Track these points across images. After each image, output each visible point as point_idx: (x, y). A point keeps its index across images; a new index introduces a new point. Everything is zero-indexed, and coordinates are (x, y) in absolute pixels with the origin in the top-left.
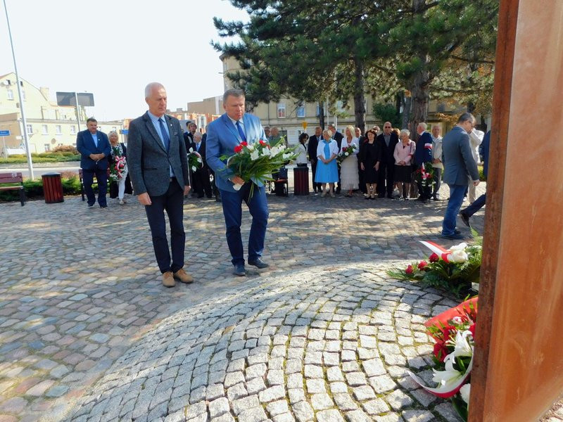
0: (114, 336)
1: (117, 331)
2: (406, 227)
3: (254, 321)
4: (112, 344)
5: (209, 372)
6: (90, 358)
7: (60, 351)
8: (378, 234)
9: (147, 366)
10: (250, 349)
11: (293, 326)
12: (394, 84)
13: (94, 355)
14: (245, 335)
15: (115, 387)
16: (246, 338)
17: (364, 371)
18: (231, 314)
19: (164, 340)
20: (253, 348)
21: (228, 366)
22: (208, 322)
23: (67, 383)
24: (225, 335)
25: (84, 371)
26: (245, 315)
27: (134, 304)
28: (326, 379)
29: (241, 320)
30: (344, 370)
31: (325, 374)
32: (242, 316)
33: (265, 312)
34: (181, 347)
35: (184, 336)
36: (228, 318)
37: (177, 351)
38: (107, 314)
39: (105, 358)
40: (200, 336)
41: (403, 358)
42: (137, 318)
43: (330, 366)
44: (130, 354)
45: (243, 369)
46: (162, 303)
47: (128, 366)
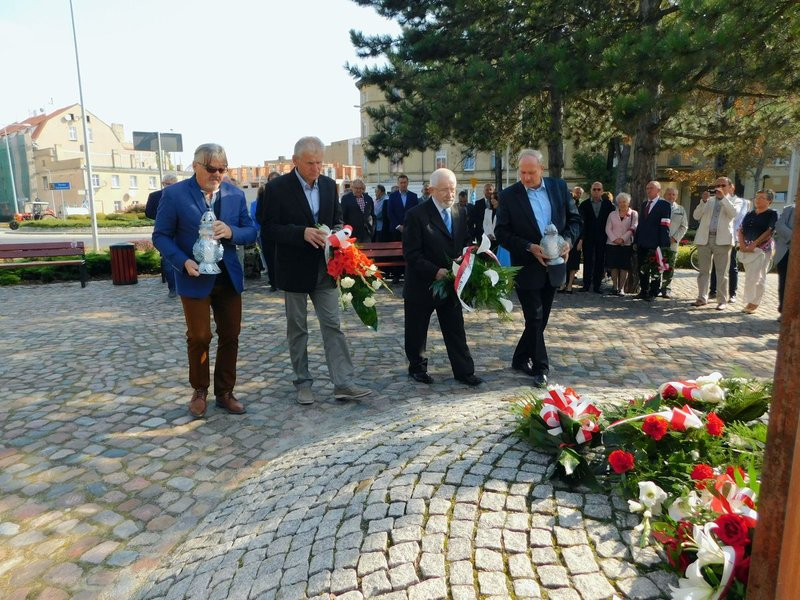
0: (201, 482)
1: (204, 475)
2: (622, 337)
3: (400, 475)
4: (197, 493)
5: (335, 550)
6: (168, 513)
7: (127, 499)
8: (580, 346)
9: (246, 532)
10: (396, 517)
11: (458, 486)
12: (607, 125)
13: (173, 508)
14: (388, 496)
15: (201, 559)
16: (389, 500)
17: (564, 564)
18: (367, 461)
19: (271, 492)
20: (399, 517)
21: (363, 542)
22: (334, 471)
23: (135, 548)
24: (358, 494)
25: (160, 532)
26: (388, 464)
27: (230, 436)
28: (508, 573)
29: (381, 472)
30: (535, 561)
31: (507, 565)
32: (383, 466)
33: (417, 461)
34: (296, 506)
35: (300, 489)
36: (363, 466)
37: (289, 512)
38: (192, 450)
39: (188, 514)
40: (322, 493)
42: (233, 457)
43: (514, 553)
44: (222, 510)
45: (385, 548)
46: (269, 437)
47: (220, 529)
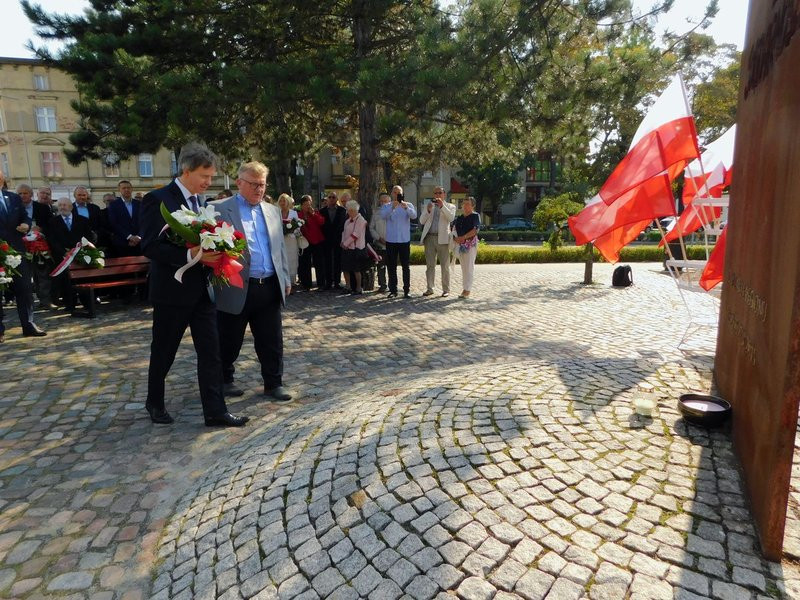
0: (99, 569)
1: (95, 561)
4: (108, 583)
5: (404, 557)
10: (431, 511)
11: (452, 469)
14: (399, 497)
16: (405, 501)
17: (586, 496)
18: (327, 478)
20: (433, 509)
21: (425, 541)
22: (297, 497)
26: (356, 473)
27: (82, 508)
28: (562, 516)
29: (359, 482)
30: (568, 501)
32: (353, 477)
33: (385, 462)
34: (295, 543)
35: (274, 527)
36: (328, 484)
37: (292, 550)
38: (44, 540)
40: (313, 520)
41: (606, 473)
42: (117, 529)
44: (169, 586)
45: (452, 537)
46: (140, 494)
